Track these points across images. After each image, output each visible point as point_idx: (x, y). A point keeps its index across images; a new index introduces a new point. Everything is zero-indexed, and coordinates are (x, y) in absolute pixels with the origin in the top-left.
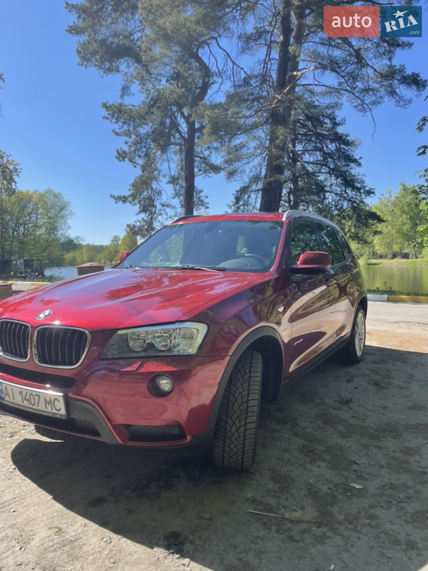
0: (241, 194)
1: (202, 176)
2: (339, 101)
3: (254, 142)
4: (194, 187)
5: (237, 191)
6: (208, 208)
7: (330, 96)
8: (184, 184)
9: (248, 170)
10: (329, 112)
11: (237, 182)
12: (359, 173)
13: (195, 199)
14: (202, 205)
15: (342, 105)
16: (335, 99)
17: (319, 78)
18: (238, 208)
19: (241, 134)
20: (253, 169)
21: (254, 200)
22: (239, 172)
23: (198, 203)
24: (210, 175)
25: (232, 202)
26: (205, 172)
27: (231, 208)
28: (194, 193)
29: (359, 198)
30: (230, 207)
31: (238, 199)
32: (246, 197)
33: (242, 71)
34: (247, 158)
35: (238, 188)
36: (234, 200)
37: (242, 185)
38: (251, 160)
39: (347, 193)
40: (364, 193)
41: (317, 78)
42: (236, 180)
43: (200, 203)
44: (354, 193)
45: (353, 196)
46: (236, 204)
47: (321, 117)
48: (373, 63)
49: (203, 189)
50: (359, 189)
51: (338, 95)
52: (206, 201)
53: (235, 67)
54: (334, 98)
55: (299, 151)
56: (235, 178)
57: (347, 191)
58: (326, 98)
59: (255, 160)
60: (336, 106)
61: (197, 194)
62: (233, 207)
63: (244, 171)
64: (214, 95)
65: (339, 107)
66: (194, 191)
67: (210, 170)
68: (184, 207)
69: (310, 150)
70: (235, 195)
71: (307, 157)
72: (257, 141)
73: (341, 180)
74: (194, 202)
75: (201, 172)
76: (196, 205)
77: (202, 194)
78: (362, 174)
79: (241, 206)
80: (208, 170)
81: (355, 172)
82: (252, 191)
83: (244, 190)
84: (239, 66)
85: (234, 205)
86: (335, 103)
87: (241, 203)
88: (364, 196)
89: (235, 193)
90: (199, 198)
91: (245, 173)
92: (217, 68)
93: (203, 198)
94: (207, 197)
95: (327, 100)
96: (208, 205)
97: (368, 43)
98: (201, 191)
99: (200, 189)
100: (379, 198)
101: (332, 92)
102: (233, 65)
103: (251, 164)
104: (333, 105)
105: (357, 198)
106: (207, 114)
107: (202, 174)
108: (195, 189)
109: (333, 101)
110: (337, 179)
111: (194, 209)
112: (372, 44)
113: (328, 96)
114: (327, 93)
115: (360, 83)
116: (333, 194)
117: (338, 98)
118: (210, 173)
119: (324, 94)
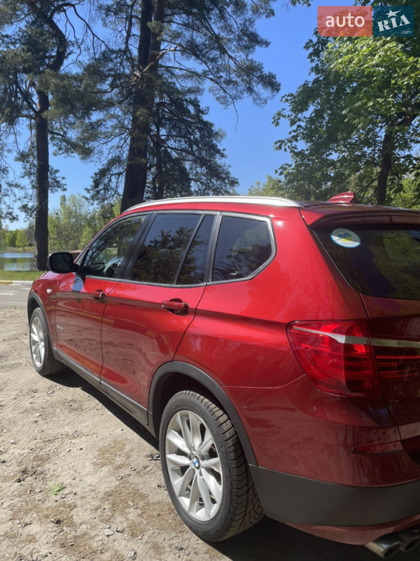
0: (100, 178)
1: (63, 155)
2: (201, 87)
3: (112, 121)
4: (48, 166)
5: (96, 174)
6: (65, 190)
7: (192, 79)
8: (36, 162)
9: (106, 152)
10: (192, 97)
11: (94, 163)
12: (225, 164)
13: (50, 180)
14: (59, 187)
15: (204, 91)
16: (197, 84)
17: (179, 59)
18: (98, 192)
19: (96, 110)
20: (111, 151)
21: (115, 184)
22: (96, 151)
23: (53, 183)
24: (72, 154)
25: (91, 186)
26: (67, 151)
27: (90, 192)
28: (49, 173)
29: (224, 188)
30: (88, 190)
31: (97, 183)
32: (106, 181)
33: (103, 44)
34: (104, 138)
35: (97, 171)
36: (93, 184)
37: (101, 168)
38: (109, 140)
39: (213, 183)
40: (228, 183)
41: (177, 59)
42: (92, 161)
43: (55, 184)
44: (219, 182)
45: (219, 186)
46: (95, 188)
47: (185, 102)
48: (236, 56)
49: (59, 169)
50: (223, 179)
51: (199, 80)
52: (63, 182)
53: (95, 39)
54: (195, 83)
55: (163, 135)
56: (92, 158)
57: (212, 180)
58: (187, 82)
59: (113, 140)
60: (197, 91)
61: (51, 175)
62: (92, 192)
63: (101, 152)
64: (70, 66)
65: (200, 93)
66: (48, 170)
67: (72, 150)
68: (36, 188)
69: (175, 136)
70: (93, 178)
71: (171, 143)
72: (116, 120)
73: (206, 169)
74: (48, 183)
75: (61, 152)
76: (51, 186)
77: (57, 175)
78: (228, 165)
79: (101, 190)
80: (69, 149)
81: (221, 163)
82: (112, 175)
83: (103, 173)
84: (99, 39)
85: (92, 189)
86: (196, 88)
87: (101, 187)
88: (228, 186)
89: (94, 176)
90: (54, 179)
91: (103, 154)
92: (75, 37)
93: (58, 179)
94: (63, 178)
95: (189, 84)
96: (65, 187)
97: (230, 35)
98: (57, 171)
99: (55, 168)
100: (249, 189)
101: (193, 76)
102: (94, 37)
103: (110, 145)
104: (195, 89)
105: (222, 189)
106: (53, 83)
107: (63, 153)
108: (50, 169)
109: (195, 86)
110: (202, 167)
111: (49, 191)
112: (235, 36)
113: (189, 79)
114: (189, 76)
115: (224, 73)
116: (199, 183)
117: (200, 83)
118: (72, 152)
119: (185, 77)
